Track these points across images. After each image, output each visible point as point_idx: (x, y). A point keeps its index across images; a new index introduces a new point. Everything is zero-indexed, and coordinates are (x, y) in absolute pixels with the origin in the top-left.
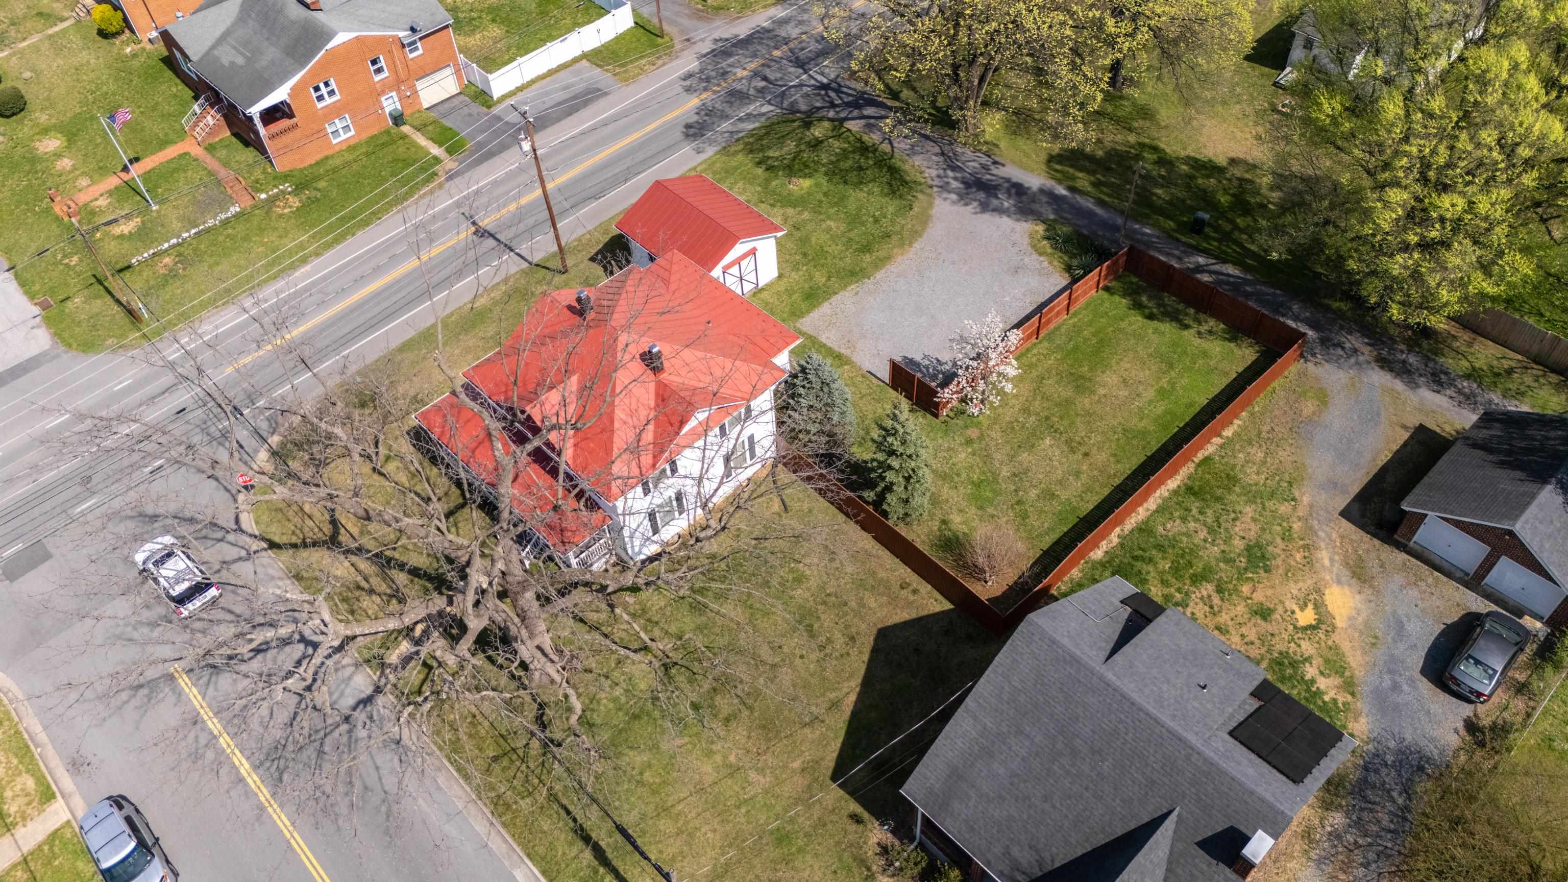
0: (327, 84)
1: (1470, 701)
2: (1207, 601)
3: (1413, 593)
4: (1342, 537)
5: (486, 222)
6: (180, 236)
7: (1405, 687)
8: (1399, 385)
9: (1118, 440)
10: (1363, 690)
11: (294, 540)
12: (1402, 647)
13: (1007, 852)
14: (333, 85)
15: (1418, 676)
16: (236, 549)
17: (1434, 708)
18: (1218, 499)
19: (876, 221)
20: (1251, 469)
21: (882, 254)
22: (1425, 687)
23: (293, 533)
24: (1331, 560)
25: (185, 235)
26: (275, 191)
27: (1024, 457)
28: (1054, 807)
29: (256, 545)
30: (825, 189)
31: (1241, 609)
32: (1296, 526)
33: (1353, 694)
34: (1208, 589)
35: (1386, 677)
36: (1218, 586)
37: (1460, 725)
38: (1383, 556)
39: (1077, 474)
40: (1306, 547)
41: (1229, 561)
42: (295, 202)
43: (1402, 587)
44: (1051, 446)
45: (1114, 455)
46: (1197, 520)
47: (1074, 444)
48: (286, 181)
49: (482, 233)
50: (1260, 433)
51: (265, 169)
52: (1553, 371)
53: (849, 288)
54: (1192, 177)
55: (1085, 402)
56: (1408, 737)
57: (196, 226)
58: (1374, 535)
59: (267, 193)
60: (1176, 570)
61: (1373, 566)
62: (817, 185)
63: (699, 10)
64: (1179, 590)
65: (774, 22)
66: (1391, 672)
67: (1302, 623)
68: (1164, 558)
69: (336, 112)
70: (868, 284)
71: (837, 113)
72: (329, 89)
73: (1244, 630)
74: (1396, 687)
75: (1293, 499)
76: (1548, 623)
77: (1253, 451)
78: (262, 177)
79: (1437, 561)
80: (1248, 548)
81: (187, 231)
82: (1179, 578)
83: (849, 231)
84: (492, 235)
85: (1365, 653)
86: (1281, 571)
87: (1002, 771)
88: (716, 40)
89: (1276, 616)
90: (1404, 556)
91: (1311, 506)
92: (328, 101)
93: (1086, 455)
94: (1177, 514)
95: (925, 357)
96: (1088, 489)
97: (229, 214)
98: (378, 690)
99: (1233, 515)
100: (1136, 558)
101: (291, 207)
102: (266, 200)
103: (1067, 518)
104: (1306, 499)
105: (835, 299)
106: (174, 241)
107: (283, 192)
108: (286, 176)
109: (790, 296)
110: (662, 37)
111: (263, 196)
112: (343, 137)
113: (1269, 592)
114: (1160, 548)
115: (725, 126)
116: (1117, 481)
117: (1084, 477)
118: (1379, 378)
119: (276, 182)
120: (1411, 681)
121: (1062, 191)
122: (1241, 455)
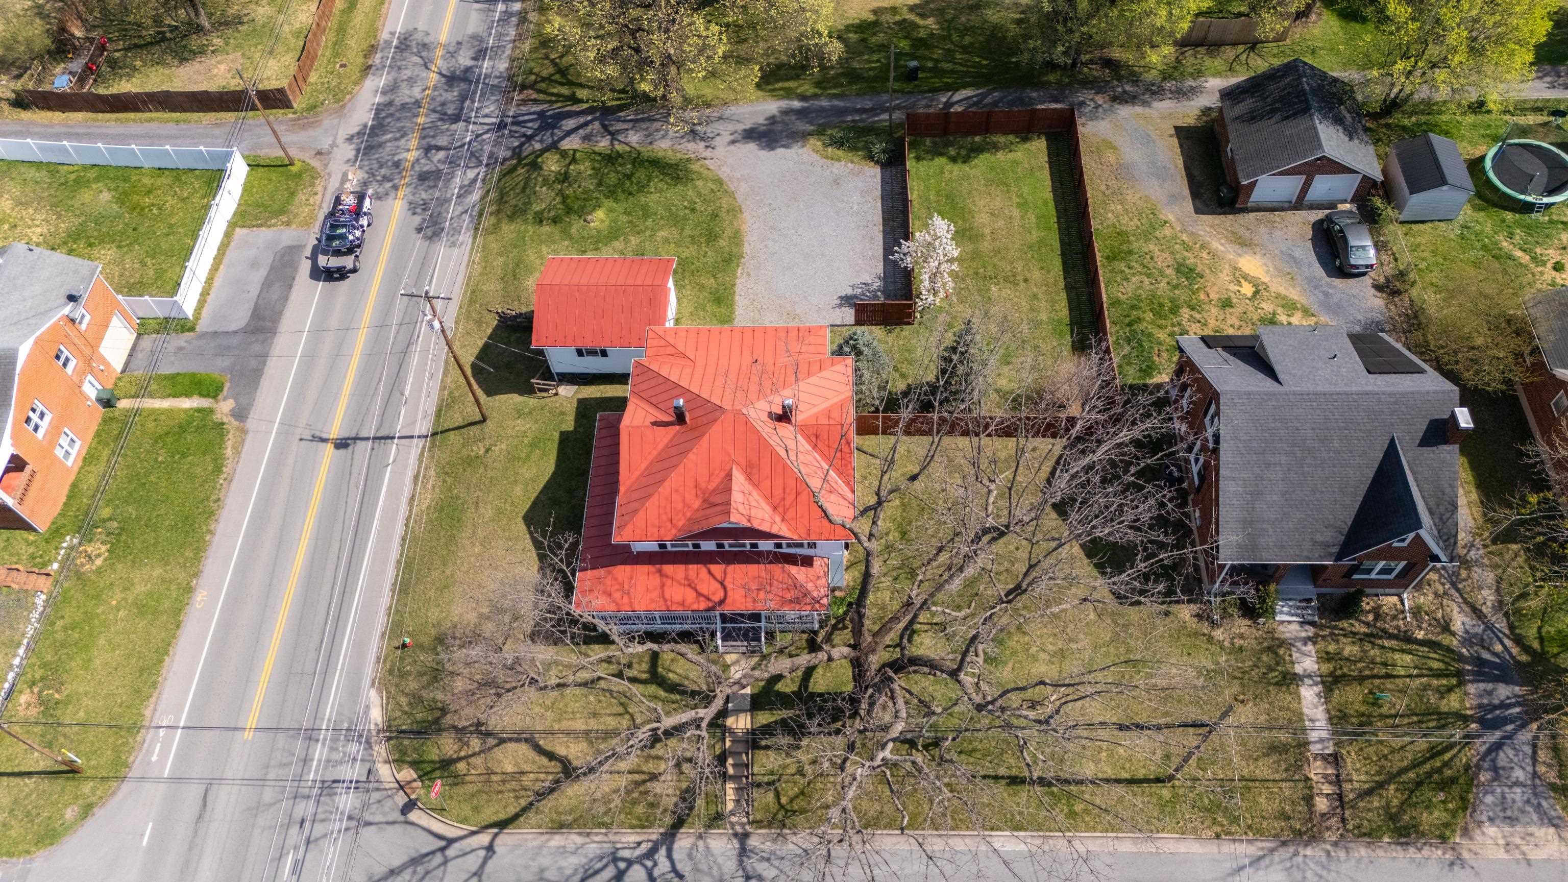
0: (34, 410)
1: (1364, 274)
2: (1192, 319)
3: (1278, 233)
4: (1212, 227)
5: (335, 431)
6: (12, 665)
7: (1330, 291)
8: (1138, 109)
9: (1033, 257)
10: (1314, 308)
11: (523, 803)
12: (1305, 268)
13: (1314, 543)
14: (40, 407)
15: (1329, 279)
16: (471, 857)
17: (1355, 291)
18: (1130, 252)
19: (693, 210)
20: (1125, 220)
21: (728, 233)
22: (1338, 282)
23: (517, 798)
24: (1222, 244)
25: (16, 661)
26: (62, 552)
27: (994, 310)
28: (1322, 492)
29: (484, 839)
30: (621, 210)
31: (1214, 311)
32: (1185, 237)
33: (1313, 315)
34: (1185, 312)
35: (1316, 292)
36: (1189, 306)
37: (1373, 291)
38: (1242, 222)
39: (1035, 296)
40: (1203, 247)
41: (1176, 287)
42: (99, 548)
43: (1270, 235)
44: (1000, 290)
45: (1042, 268)
46: (1134, 275)
47: (1012, 279)
48: (63, 536)
49: (342, 444)
50: (1104, 193)
51: (26, 540)
52: (1197, 46)
53: (739, 274)
54: (863, 40)
55: (986, 246)
56: (1360, 317)
57: (19, 645)
58: (1225, 213)
59: (56, 559)
60: (1158, 314)
61: (1242, 231)
62: (611, 210)
63: (295, 120)
64: (1173, 325)
65: (384, 93)
66: (1316, 287)
67: (1249, 294)
68: (1144, 312)
69: (55, 432)
70: (748, 261)
71: (541, 141)
72: (38, 412)
73: (1229, 322)
74: (1326, 294)
75: (1166, 222)
76: (1352, 201)
77: (1113, 207)
78: (32, 549)
79: (1270, 205)
80: (1178, 271)
81: (15, 656)
82: (1165, 318)
83: (683, 230)
84: (356, 439)
85: (1294, 287)
86: (1208, 271)
87: (1275, 498)
88: (350, 139)
89: (1235, 300)
90: (1252, 215)
91: (1178, 220)
92: (44, 424)
93: (1026, 280)
94: (1119, 279)
95: (853, 287)
96: (1053, 302)
97: (40, 609)
98: (743, 837)
99: (1148, 257)
100: (1130, 325)
101: (99, 555)
102: (62, 567)
103: (1062, 331)
104: (1171, 217)
105: (738, 289)
106: (11, 676)
107: (71, 548)
108: (57, 530)
109: (704, 309)
110: (292, 164)
111: (55, 566)
112: (74, 452)
113: (1216, 288)
114: (1134, 307)
115: (453, 209)
116: (1062, 284)
117: (1040, 296)
118: (1125, 111)
119: (54, 544)
120: (1330, 285)
121: (797, 104)
122: (1110, 215)
